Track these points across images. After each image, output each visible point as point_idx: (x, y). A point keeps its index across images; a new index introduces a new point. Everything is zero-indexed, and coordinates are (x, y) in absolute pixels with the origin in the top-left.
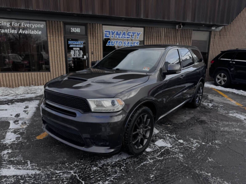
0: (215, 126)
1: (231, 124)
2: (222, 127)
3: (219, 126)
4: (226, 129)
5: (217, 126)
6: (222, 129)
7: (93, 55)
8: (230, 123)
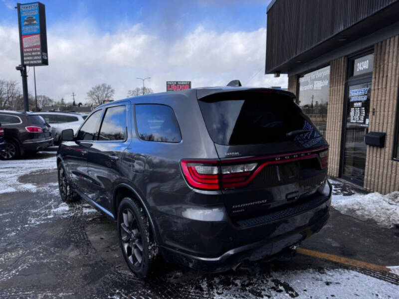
0: (35, 251)
1: (12, 270)
2: (23, 255)
3: (29, 254)
4: (14, 255)
5: (33, 252)
6: (21, 252)
7: (374, 117)
8: (14, 272)
